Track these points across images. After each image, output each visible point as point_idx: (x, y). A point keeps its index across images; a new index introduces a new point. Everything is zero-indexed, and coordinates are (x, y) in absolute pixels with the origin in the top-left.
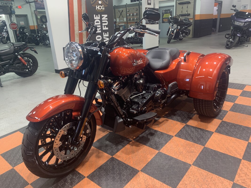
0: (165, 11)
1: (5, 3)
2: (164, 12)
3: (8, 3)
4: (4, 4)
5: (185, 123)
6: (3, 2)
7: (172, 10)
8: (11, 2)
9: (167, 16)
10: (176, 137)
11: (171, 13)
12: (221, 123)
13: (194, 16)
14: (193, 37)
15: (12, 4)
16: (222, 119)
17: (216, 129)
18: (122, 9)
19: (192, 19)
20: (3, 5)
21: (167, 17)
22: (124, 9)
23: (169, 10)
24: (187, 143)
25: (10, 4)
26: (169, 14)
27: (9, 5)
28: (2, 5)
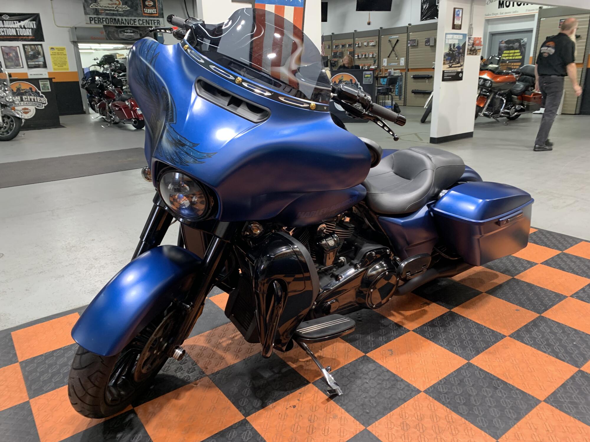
0: (506, 42)
1: (146, 20)
2: (504, 45)
3: (151, 20)
4: (143, 22)
5: (466, 359)
6: (141, 18)
7: (525, 40)
8: (158, 19)
9: (511, 55)
10: (427, 396)
11: (523, 49)
12: (573, 378)
13: (585, 58)
14: (577, 112)
15: (159, 22)
16: (582, 365)
17: (553, 391)
18: (397, 37)
19: (581, 65)
20: (142, 25)
21: (511, 58)
22: (403, 38)
23: (518, 41)
24: (450, 418)
25: (156, 24)
26: (518, 51)
27: (153, 25)
28: (138, 25)
